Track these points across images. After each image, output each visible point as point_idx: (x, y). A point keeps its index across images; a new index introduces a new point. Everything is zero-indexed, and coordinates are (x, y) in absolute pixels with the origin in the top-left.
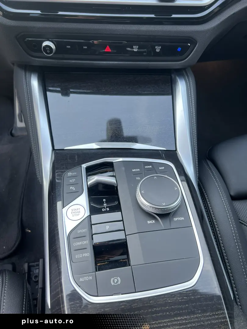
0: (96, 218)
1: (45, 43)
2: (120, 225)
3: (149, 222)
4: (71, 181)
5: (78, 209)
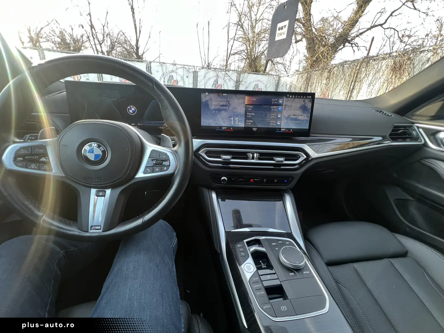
0: (261, 272)
1: (223, 178)
2: (275, 276)
3: (291, 274)
4: (240, 250)
5: (249, 266)
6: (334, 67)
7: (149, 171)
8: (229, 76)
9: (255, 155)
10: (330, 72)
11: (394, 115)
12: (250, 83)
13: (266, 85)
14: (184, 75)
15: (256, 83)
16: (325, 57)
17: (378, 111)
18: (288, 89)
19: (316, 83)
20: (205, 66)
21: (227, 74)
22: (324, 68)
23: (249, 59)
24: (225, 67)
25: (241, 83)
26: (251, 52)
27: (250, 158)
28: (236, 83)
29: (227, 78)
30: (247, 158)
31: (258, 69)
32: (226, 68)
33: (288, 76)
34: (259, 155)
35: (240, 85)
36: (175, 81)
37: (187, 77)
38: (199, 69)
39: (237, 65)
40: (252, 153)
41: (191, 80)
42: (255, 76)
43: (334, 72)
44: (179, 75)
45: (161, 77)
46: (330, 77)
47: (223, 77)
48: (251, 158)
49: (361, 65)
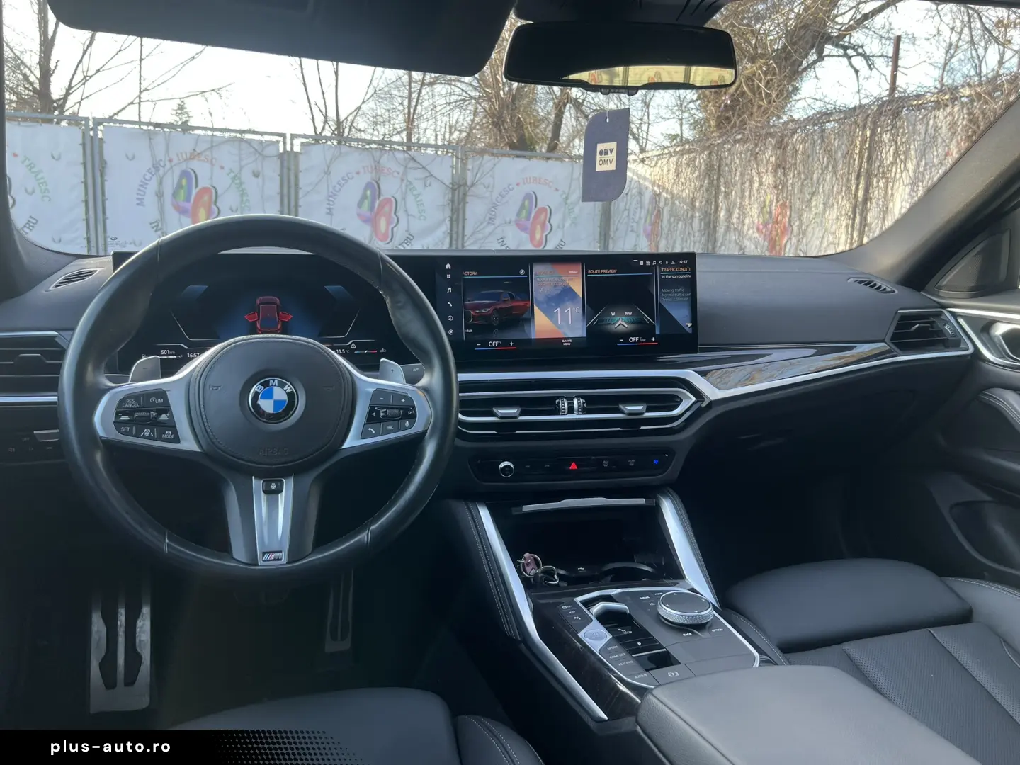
1: (502, 465)
3: (685, 635)
4: (570, 612)
6: (794, 132)
7: (374, 432)
8: (424, 168)
9: (575, 402)
10: (781, 145)
11: (897, 289)
12: (508, 190)
13: (564, 196)
14: (241, 168)
15: (527, 188)
16: (760, 93)
17: (861, 282)
18: (646, 206)
19: (743, 184)
20: (327, 133)
21: (413, 159)
22: (760, 135)
23: (489, 100)
24: (405, 133)
25: (470, 193)
26: (495, 75)
27: (564, 409)
28: (453, 190)
29: (414, 175)
30: (557, 411)
31: (527, 134)
32: (409, 136)
33: (643, 161)
34: (584, 403)
35: (468, 199)
36: (205, 190)
37: (256, 175)
38: (302, 144)
39: (443, 121)
40: (567, 399)
41: (273, 187)
42: (521, 163)
43: (795, 148)
44: (222, 168)
45: (148, 177)
46: (785, 162)
47: (401, 170)
48: (567, 411)
49: (875, 123)
